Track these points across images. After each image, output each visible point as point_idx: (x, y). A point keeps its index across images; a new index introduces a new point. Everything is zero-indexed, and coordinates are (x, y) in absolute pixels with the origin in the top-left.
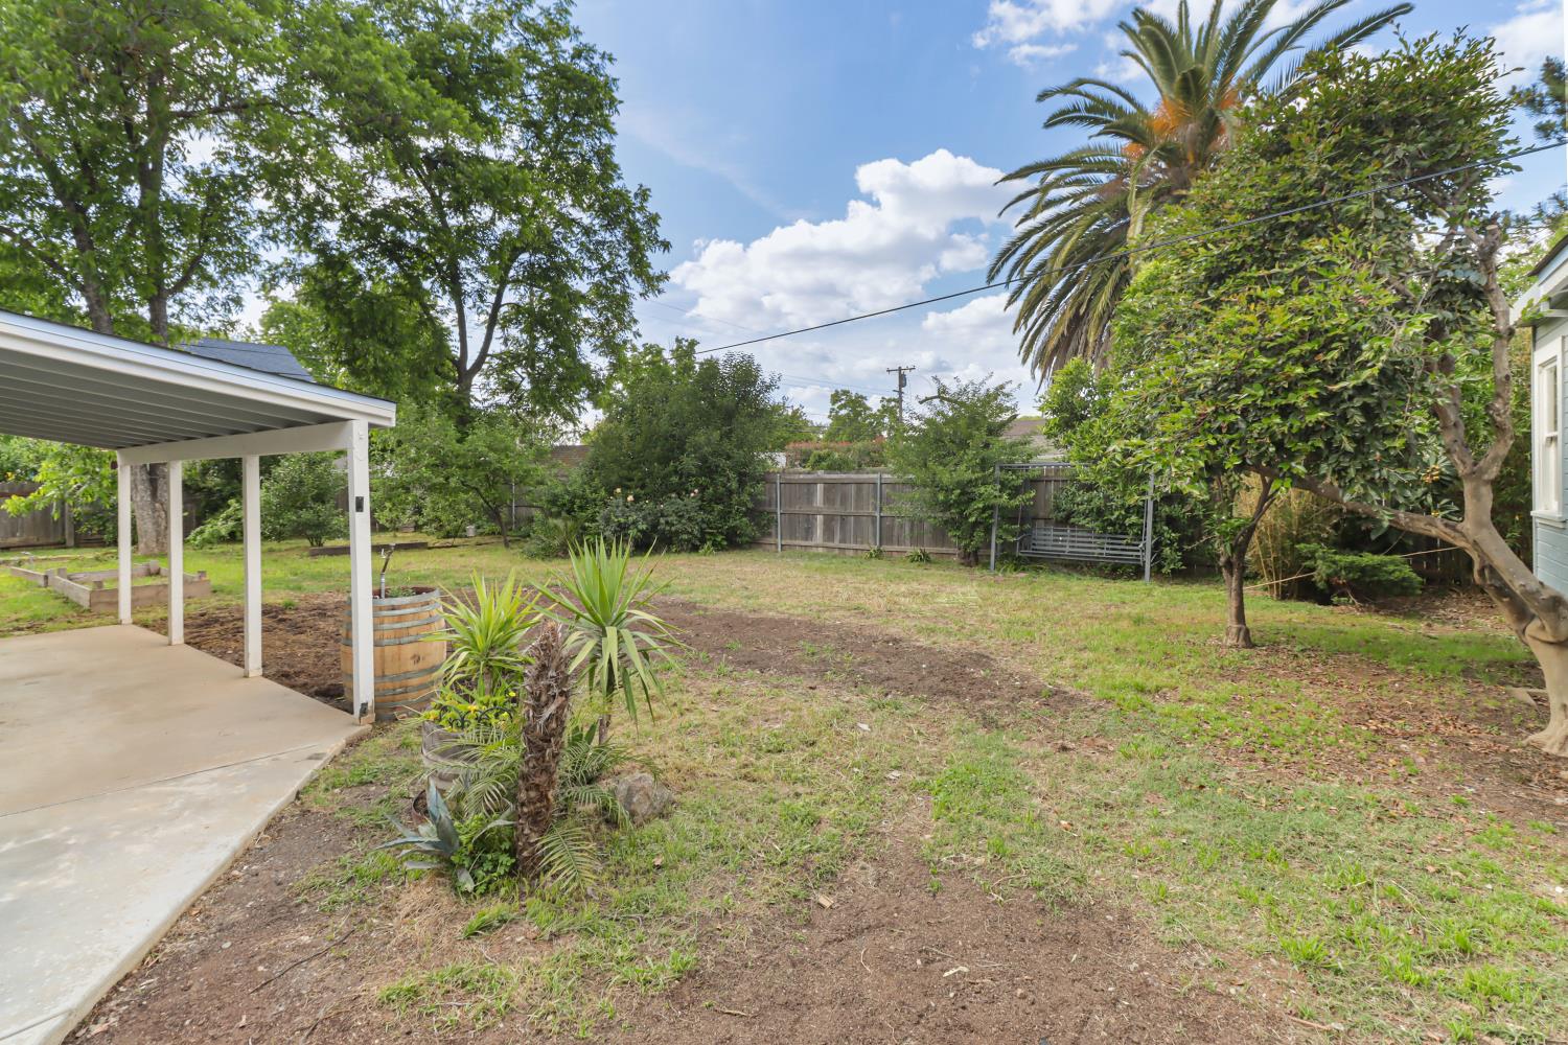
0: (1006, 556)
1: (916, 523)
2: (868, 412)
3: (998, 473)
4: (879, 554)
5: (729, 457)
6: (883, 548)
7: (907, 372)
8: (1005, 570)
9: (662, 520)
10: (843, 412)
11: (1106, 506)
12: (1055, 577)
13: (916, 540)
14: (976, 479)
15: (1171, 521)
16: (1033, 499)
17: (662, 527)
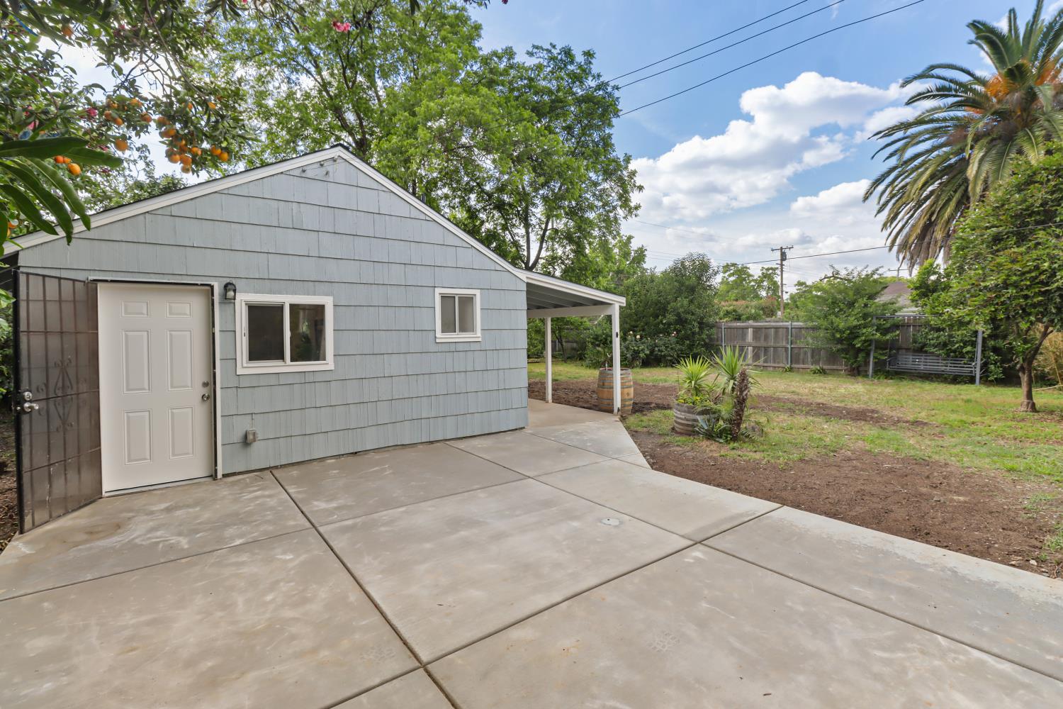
0: (880, 371)
1: (815, 352)
2: (751, 278)
3: (875, 321)
4: (791, 369)
5: (693, 314)
6: (793, 366)
7: (787, 251)
8: (879, 378)
9: (656, 349)
10: (732, 279)
11: (949, 341)
12: (913, 382)
13: (815, 362)
14: (860, 325)
15: (996, 350)
16: (898, 335)
17: (657, 352)
